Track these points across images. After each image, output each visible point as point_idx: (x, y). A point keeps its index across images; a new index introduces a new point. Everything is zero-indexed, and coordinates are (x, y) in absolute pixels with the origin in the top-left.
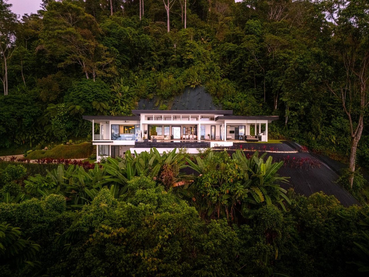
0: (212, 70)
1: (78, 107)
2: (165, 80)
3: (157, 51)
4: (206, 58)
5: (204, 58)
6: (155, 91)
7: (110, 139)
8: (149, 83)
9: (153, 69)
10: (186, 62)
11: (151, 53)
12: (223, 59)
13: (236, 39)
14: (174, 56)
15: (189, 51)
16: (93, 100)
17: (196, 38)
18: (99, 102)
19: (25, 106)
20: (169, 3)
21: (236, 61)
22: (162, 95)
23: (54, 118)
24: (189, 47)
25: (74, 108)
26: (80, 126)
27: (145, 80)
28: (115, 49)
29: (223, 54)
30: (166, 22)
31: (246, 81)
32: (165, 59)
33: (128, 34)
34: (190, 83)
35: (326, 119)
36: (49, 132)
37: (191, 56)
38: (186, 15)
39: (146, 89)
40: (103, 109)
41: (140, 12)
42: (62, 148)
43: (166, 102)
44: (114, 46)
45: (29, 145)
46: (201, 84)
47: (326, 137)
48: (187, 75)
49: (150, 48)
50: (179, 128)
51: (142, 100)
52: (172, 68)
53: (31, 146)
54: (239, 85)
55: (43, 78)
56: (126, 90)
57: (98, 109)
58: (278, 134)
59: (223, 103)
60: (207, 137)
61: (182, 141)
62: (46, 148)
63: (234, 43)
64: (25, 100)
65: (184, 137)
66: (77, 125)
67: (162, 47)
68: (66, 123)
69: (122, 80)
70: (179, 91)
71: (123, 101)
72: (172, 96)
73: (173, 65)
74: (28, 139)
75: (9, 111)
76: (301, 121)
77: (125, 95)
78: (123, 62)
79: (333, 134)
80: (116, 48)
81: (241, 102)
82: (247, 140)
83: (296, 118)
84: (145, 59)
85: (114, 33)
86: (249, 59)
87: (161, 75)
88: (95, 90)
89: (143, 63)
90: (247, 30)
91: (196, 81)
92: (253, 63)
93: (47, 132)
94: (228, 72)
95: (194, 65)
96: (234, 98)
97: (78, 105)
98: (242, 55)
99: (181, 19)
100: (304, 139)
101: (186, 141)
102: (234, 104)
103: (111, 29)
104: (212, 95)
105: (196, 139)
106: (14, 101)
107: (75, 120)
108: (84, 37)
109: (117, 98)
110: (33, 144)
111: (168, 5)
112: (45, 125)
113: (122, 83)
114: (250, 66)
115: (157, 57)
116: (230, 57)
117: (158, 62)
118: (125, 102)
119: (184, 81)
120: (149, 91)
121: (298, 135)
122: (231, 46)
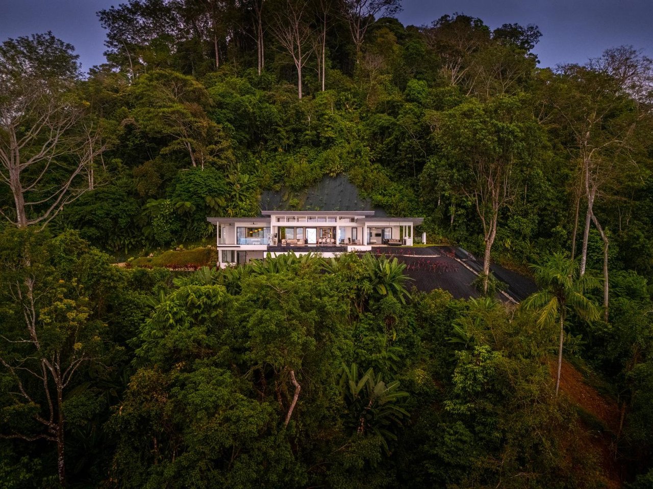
0: (359, 152)
1: (188, 204)
2: (296, 166)
3: (286, 126)
4: (352, 135)
5: (349, 134)
6: (283, 180)
7: (236, 243)
8: (275, 169)
9: (280, 150)
10: (324, 141)
11: (276, 129)
12: (374, 136)
13: (392, 109)
14: (308, 132)
15: (328, 126)
16: (207, 195)
17: (339, 105)
18: (213, 197)
19: (121, 202)
20: (300, 58)
21: (391, 140)
22: (292, 185)
23: (157, 217)
24: (329, 120)
25: (183, 205)
26: (188, 228)
27: (269, 164)
28: (229, 125)
29: (374, 131)
30: (297, 85)
31: (403, 168)
32: (296, 136)
33: (247, 105)
34: (328, 170)
35: (502, 218)
36: (149, 234)
37: (330, 134)
38: (325, 69)
39: (271, 177)
40: (219, 205)
41: (260, 64)
42: (172, 254)
43: (297, 195)
44: (228, 120)
45: (124, 251)
46: (343, 171)
47: (499, 240)
48: (326, 160)
49: (276, 122)
50: (314, 230)
51: (265, 193)
52: (305, 149)
53: (126, 252)
54: (394, 173)
55: (140, 166)
56: (246, 180)
57: (212, 206)
58: (441, 238)
59: (371, 198)
60: (346, 241)
61: (319, 245)
62: (151, 255)
63: (389, 114)
64: (121, 195)
65: (320, 240)
66: (185, 227)
67: (292, 121)
68: (171, 224)
69: (239, 166)
70: (315, 180)
71: (241, 195)
72: (305, 187)
73: (307, 144)
74: (124, 244)
75: (102, 208)
76: (470, 220)
77: (244, 187)
78: (240, 142)
79: (508, 237)
80: (231, 123)
81: (394, 196)
82: (389, 244)
83: (463, 217)
84: (268, 137)
85: (228, 104)
86: (406, 139)
87: (290, 159)
88: (209, 182)
89: (266, 141)
90: (408, 95)
91: (336, 167)
92: (411, 145)
93: (146, 235)
94: (380, 155)
95: (335, 145)
96: (385, 190)
97: (187, 200)
98: (398, 133)
99: (318, 74)
100: (474, 244)
101: (322, 245)
102: (387, 198)
103: (223, 97)
104: (358, 187)
105: (335, 243)
106: (108, 196)
107: (183, 220)
108: (194, 115)
109: (235, 191)
110: (128, 251)
111: (300, 61)
112: (144, 226)
113: (239, 170)
114: (407, 148)
115: (285, 134)
116: (382, 134)
117: (287, 141)
118: (244, 196)
119: (321, 168)
120: (275, 180)
121: (466, 238)
122: (385, 119)
